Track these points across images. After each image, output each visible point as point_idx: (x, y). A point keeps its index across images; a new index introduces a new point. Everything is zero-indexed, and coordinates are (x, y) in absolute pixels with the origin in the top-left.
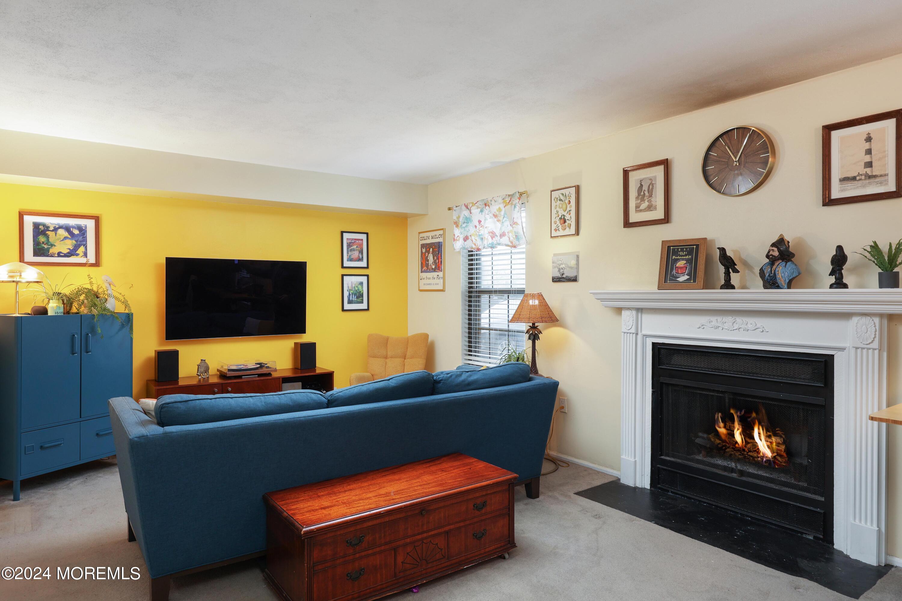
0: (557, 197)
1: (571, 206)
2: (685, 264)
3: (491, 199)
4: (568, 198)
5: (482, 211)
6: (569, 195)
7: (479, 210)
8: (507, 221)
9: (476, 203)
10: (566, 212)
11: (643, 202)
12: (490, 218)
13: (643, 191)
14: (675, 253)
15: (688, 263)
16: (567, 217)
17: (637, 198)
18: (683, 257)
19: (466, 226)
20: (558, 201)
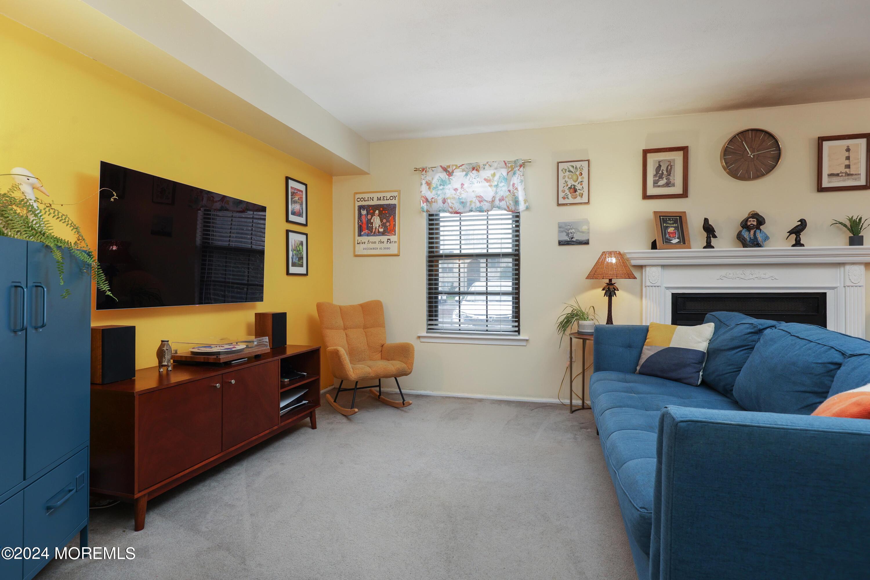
0: (565, 168)
1: (583, 178)
2: (674, 230)
3: (485, 163)
4: (579, 170)
5: (466, 175)
6: (581, 168)
7: (464, 173)
8: (505, 186)
9: (461, 166)
10: (577, 182)
11: (661, 179)
12: (477, 183)
13: (661, 171)
14: (665, 221)
15: (676, 229)
16: (578, 187)
17: (655, 176)
18: (671, 225)
19: (443, 189)
20: (567, 172)
